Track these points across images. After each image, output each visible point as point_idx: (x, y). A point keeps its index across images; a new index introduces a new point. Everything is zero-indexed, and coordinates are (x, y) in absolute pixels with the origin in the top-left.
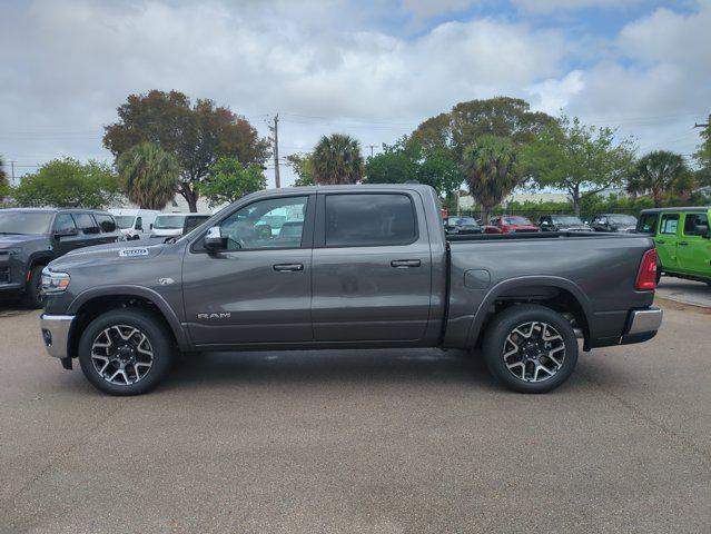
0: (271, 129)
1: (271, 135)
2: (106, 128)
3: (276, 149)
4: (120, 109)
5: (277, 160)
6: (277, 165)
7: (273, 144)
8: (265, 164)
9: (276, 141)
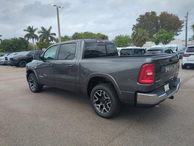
0: (185, 17)
1: (185, 19)
2: (133, 25)
3: (186, 24)
4: (137, 20)
5: (186, 27)
6: (186, 29)
7: (185, 22)
8: (182, 29)
9: (187, 21)
